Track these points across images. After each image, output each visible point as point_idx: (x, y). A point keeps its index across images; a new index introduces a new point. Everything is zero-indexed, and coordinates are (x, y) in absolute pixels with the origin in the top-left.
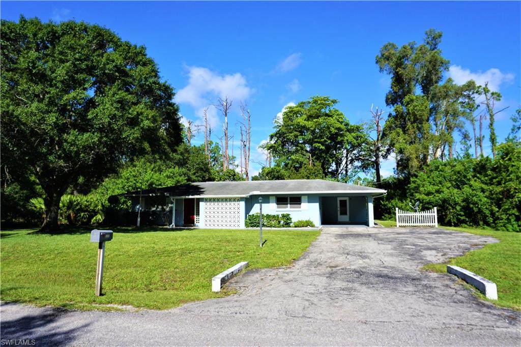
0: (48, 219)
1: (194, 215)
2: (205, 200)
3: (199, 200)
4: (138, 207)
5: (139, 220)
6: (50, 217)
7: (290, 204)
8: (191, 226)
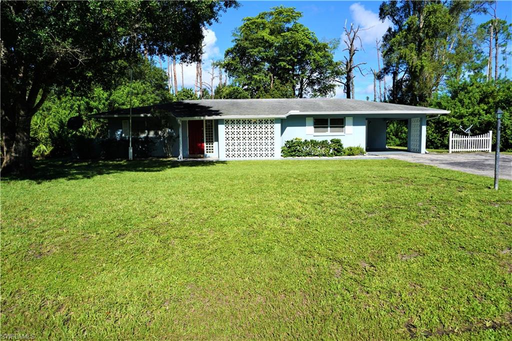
0: (13, 154)
1: (204, 143)
2: (225, 122)
3: (217, 122)
4: (119, 133)
5: (131, 151)
6: (15, 150)
7: (331, 127)
8: (200, 157)
